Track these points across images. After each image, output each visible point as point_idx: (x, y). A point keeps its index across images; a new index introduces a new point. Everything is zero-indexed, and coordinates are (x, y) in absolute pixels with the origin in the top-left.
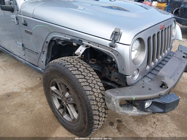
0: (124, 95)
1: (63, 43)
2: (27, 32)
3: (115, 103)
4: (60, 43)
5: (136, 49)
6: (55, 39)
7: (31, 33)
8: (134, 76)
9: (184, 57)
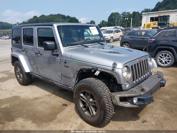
0: (121, 94)
1: (86, 71)
2: (65, 66)
3: (117, 99)
4: (85, 71)
5: (126, 72)
6: (82, 69)
7: (68, 67)
8: (126, 85)
9: (158, 77)
